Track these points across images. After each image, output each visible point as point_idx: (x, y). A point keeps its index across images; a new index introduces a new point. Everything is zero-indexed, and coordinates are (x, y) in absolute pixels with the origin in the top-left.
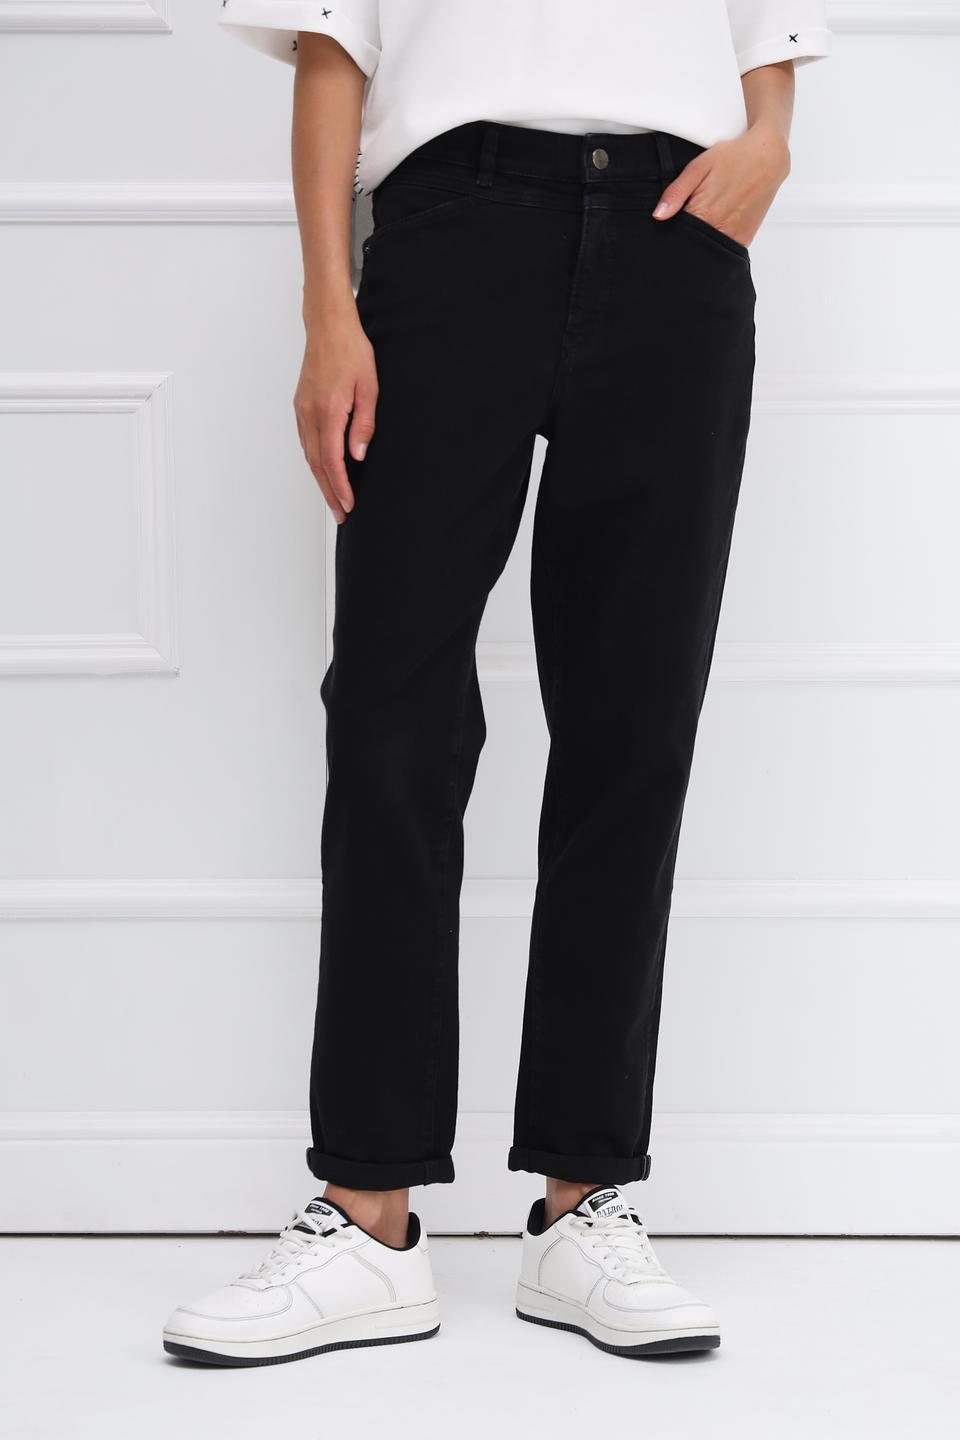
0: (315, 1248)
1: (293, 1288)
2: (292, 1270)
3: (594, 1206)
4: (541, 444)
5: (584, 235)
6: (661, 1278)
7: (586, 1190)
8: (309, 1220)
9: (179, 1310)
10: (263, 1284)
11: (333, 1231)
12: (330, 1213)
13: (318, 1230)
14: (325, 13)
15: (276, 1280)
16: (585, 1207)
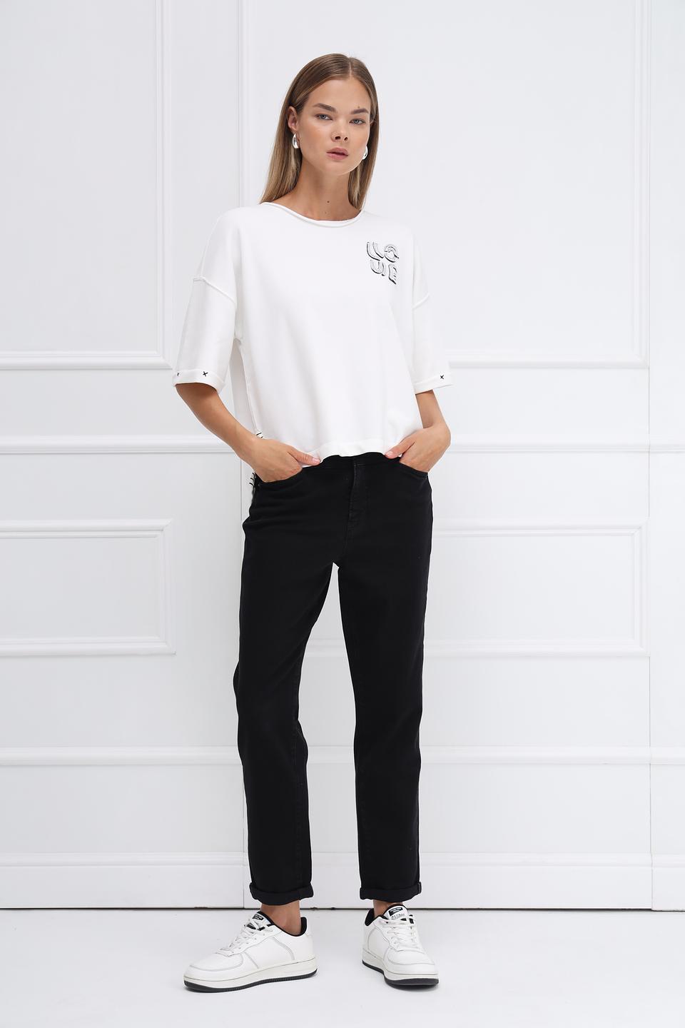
0: (255, 936)
1: (244, 955)
2: (244, 946)
3: (391, 913)
4: (335, 568)
5: (355, 478)
6: (416, 949)
7: (388, 906)
8: (253, 922)
9: (191, 966)
10: (231, 954)
11: (263, 928)
12: (263, 919)
13: (257, 927)
14: (205, 374)
15: (236, 951)
16: (387, 914)
